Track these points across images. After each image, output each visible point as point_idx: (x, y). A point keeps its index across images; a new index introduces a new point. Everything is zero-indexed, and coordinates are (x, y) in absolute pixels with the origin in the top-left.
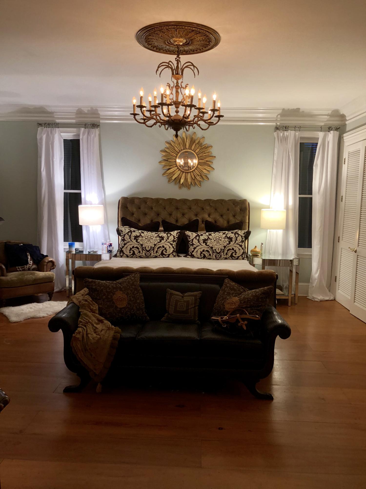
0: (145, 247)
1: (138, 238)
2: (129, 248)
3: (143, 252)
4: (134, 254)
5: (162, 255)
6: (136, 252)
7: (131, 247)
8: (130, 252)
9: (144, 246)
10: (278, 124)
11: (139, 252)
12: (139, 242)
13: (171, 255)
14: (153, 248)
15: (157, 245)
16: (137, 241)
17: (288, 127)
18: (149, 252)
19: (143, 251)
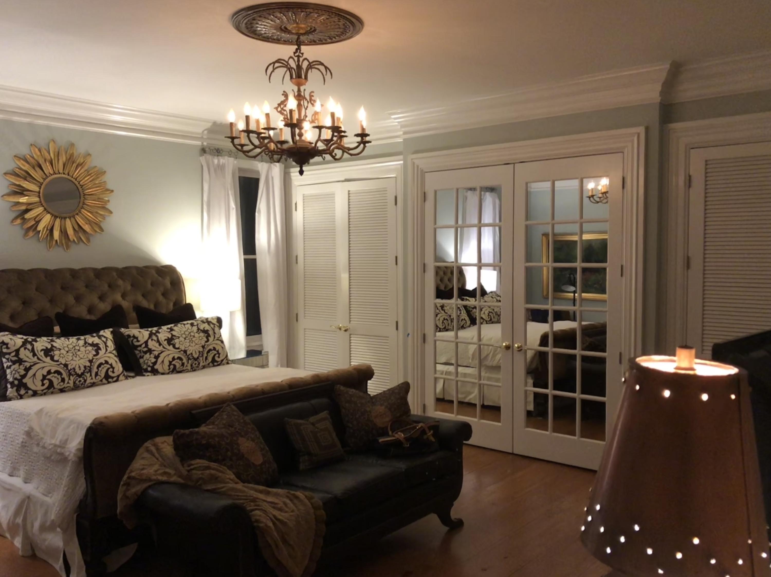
0: (74, 369)
1: (52, 352)
2: (39, 376)
3: (69, 379)
4: (51, 384)
5: (107, 379)
6: (55, 382)
7: (45, 374)
8: (43, 385)
9: (72, 367)
10: (205, 144)
11: (63, 380)
12: (57, 361)
13: (121, 377)
14: (89, 368)
15: (94, 360)
16: (52, 359)
17: (222, 150)
18: (83, 376)
19: (71, 377)
